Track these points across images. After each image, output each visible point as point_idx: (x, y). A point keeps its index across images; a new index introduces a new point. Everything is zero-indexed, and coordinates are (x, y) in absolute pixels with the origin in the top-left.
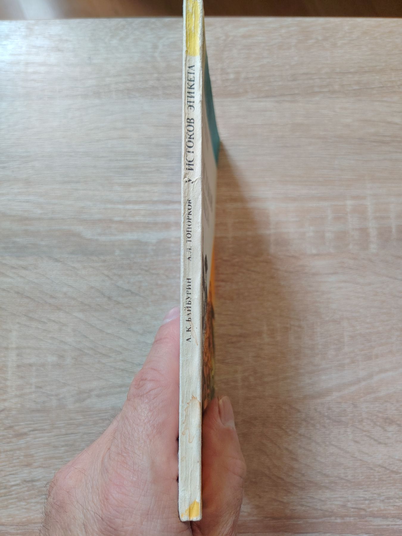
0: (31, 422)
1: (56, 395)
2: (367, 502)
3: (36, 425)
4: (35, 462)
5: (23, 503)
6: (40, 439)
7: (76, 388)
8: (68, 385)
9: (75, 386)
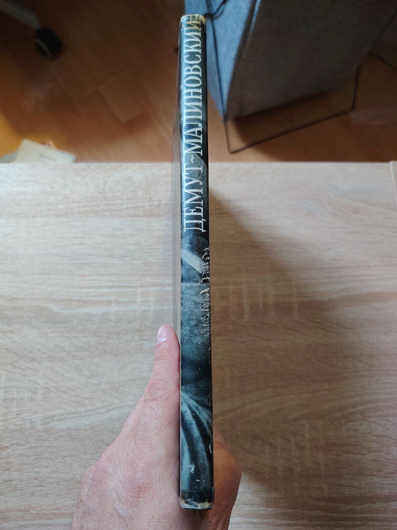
0: (11, 439)
1: (30, 420)
4: (13, 468)
6: (17, 451)
7: (44, 415)
8: (38, 412)
9: (43, 414)
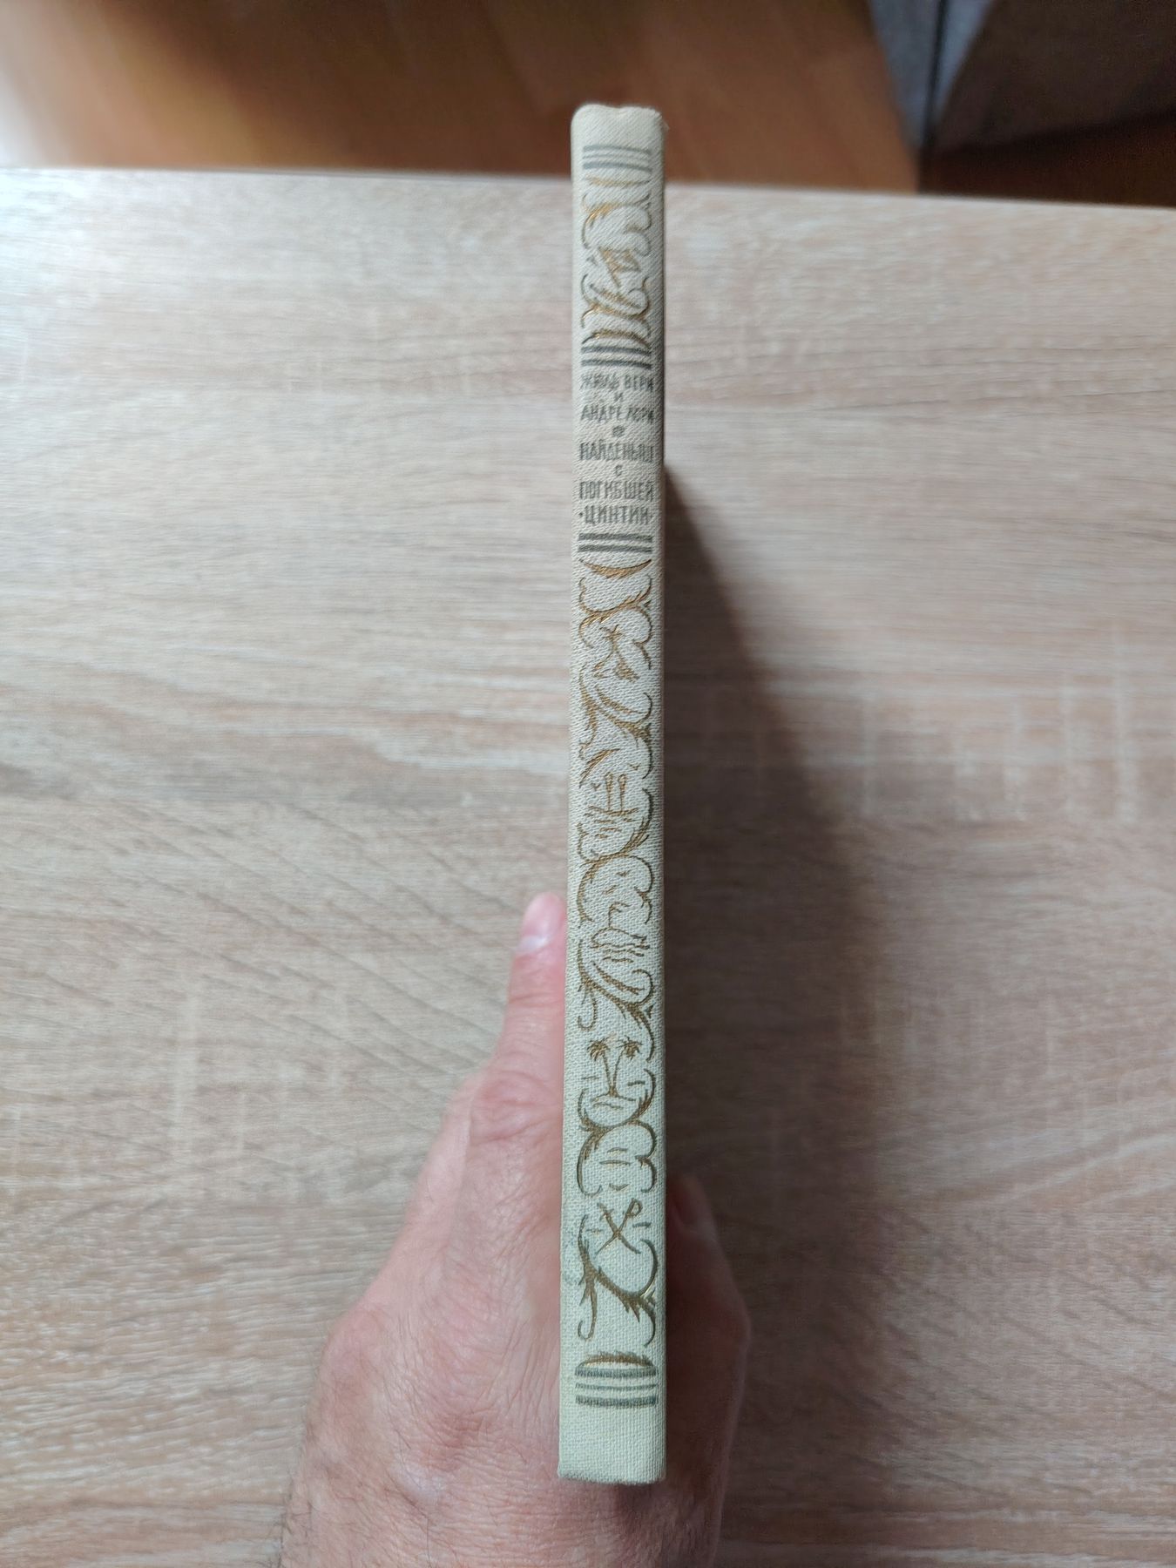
0: (230, 1238)
1: (300, 1169)
2: (1094, 1472)
3: (245, 1246)
4: (239, 1343)
5: (205, 1450)
6: (254, 1284)
7: (352, 1153)
8: (332, 1142)
9: (349, 1147)
